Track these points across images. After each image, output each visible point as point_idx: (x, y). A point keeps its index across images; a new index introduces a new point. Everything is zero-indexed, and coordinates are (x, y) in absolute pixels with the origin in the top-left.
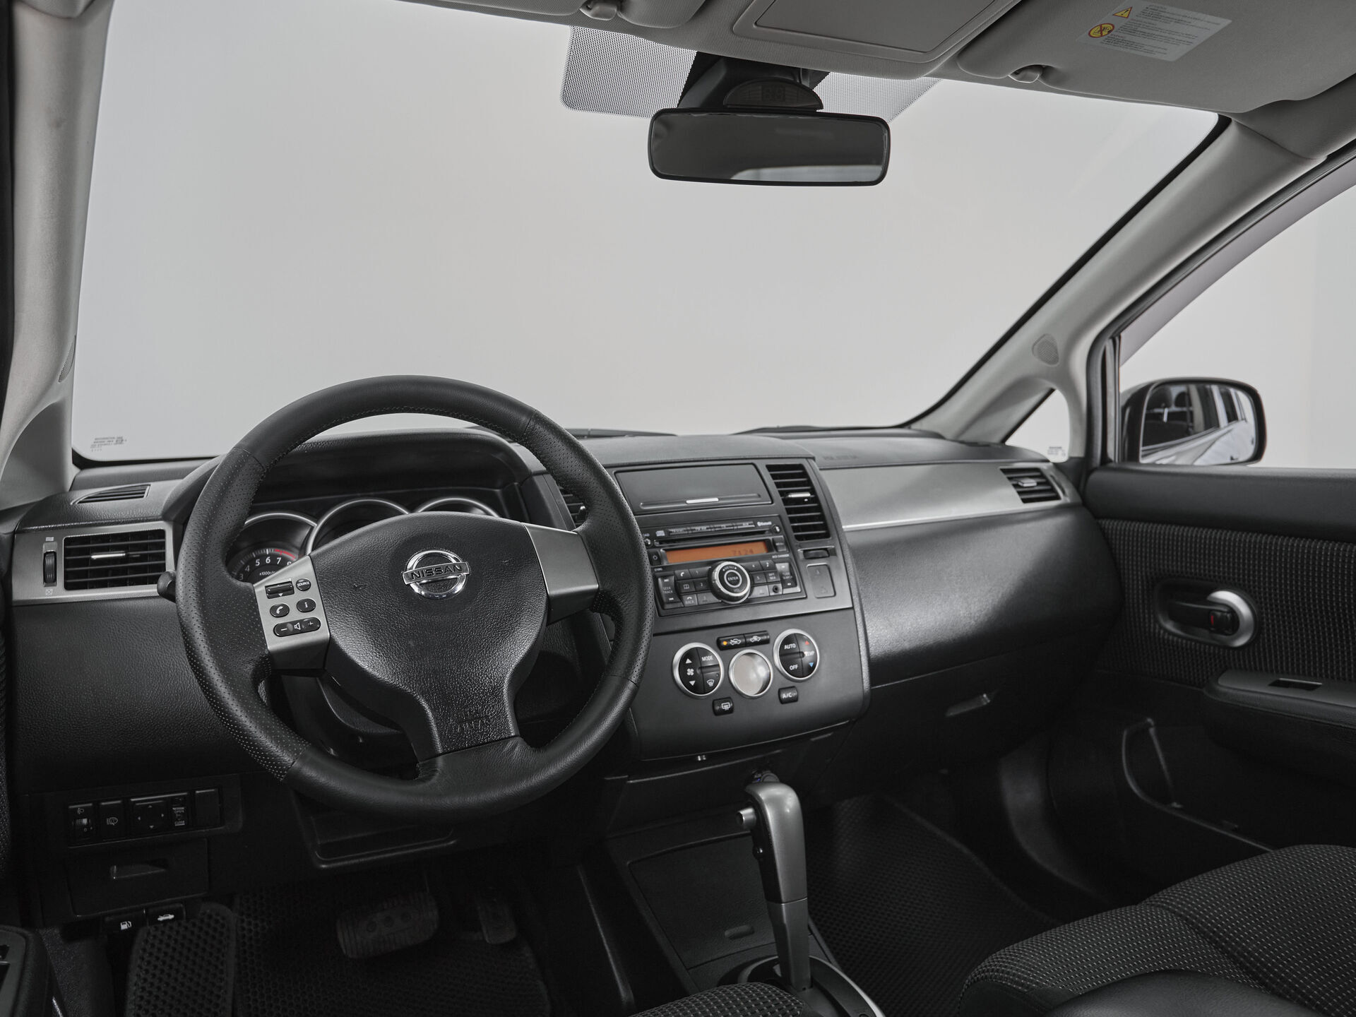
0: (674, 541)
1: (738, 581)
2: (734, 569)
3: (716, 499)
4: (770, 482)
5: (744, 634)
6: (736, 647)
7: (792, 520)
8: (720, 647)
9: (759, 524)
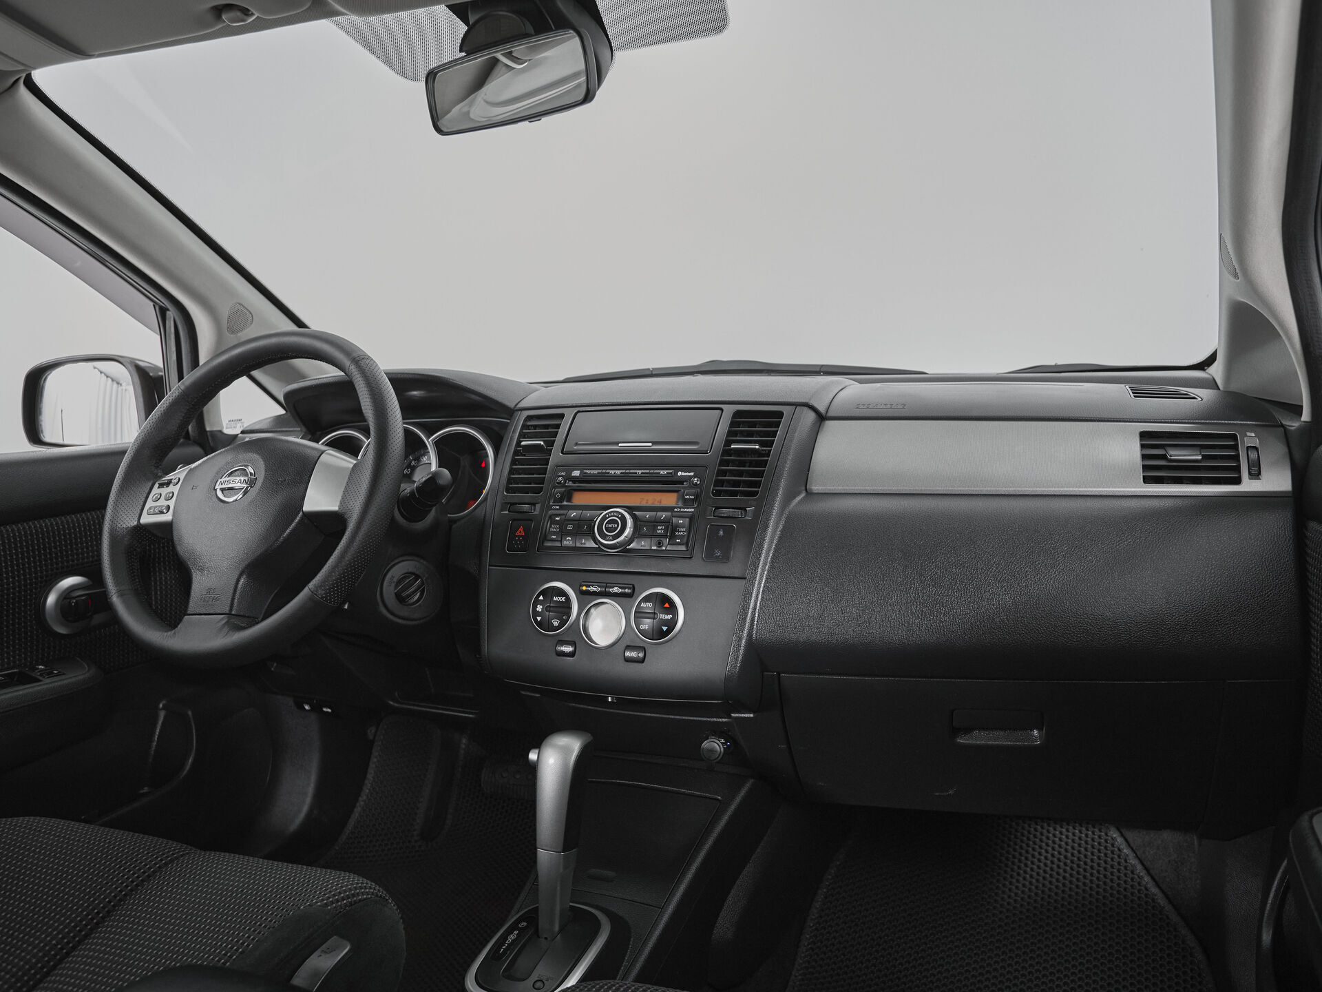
1: (616, 529)
2: (618, 517)
3: (651, 444)
4: (725, 428)
5: (605, 583)
6: (595, 593)
7: (721, 473)
9: (680, 474)
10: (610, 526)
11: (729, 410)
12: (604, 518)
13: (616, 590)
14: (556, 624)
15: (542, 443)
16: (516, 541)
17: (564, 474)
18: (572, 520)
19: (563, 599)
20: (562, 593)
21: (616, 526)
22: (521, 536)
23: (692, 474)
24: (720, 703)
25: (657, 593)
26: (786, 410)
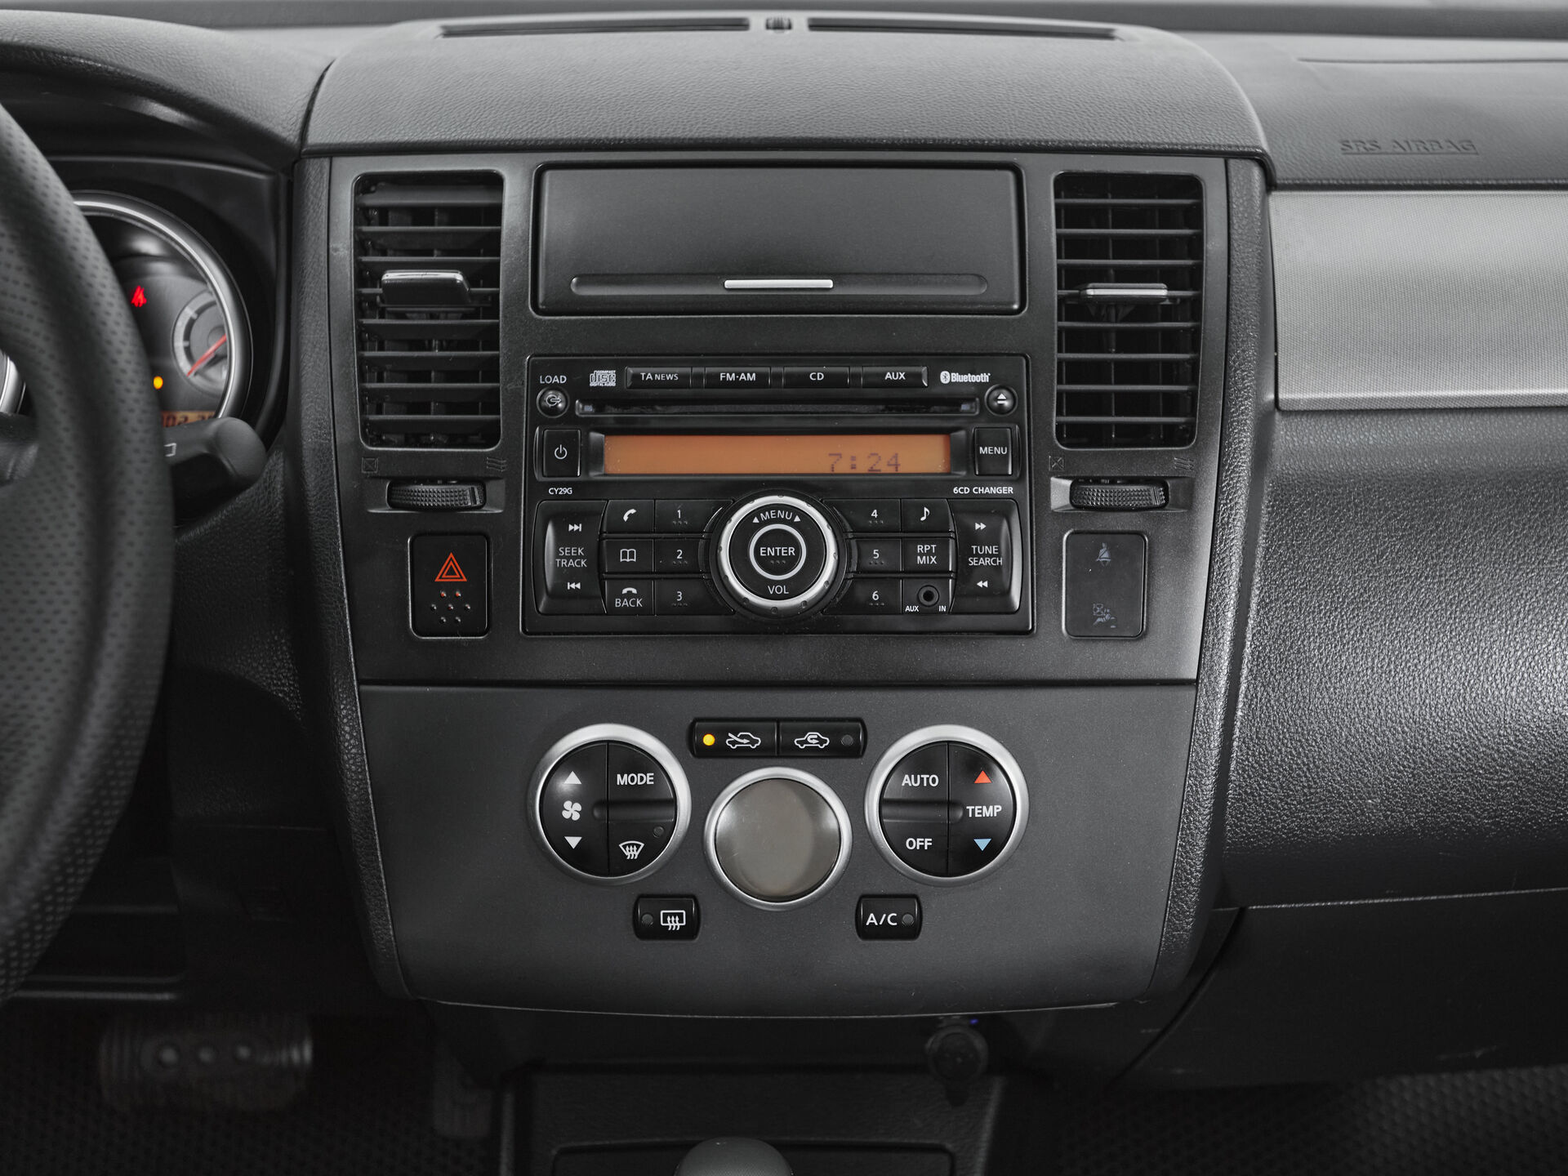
0: (650, 403)
1: (792, 561)
2: (791, 523)
3: (829, 283)
4: (1047, 229)
5: (778, 720)
6: (743, 753)
7: (1072, 371)
8: (691, 751)
9: (945, 377)
10: (771, 551)
11: (1043, 173)
12: (746, 529)
13: (812, 738)
14: (632, 853)
15: (459, 277)
16: (442, 601)
17: (562, 380)
18: (633, 533)
19: (648, 779)
20: (640, 760)
21: (791, 550)
22: (460, 586)
23: (984, 378)
24: (1111, 1007)
25: (949, 744)
26: (1210, 172)
